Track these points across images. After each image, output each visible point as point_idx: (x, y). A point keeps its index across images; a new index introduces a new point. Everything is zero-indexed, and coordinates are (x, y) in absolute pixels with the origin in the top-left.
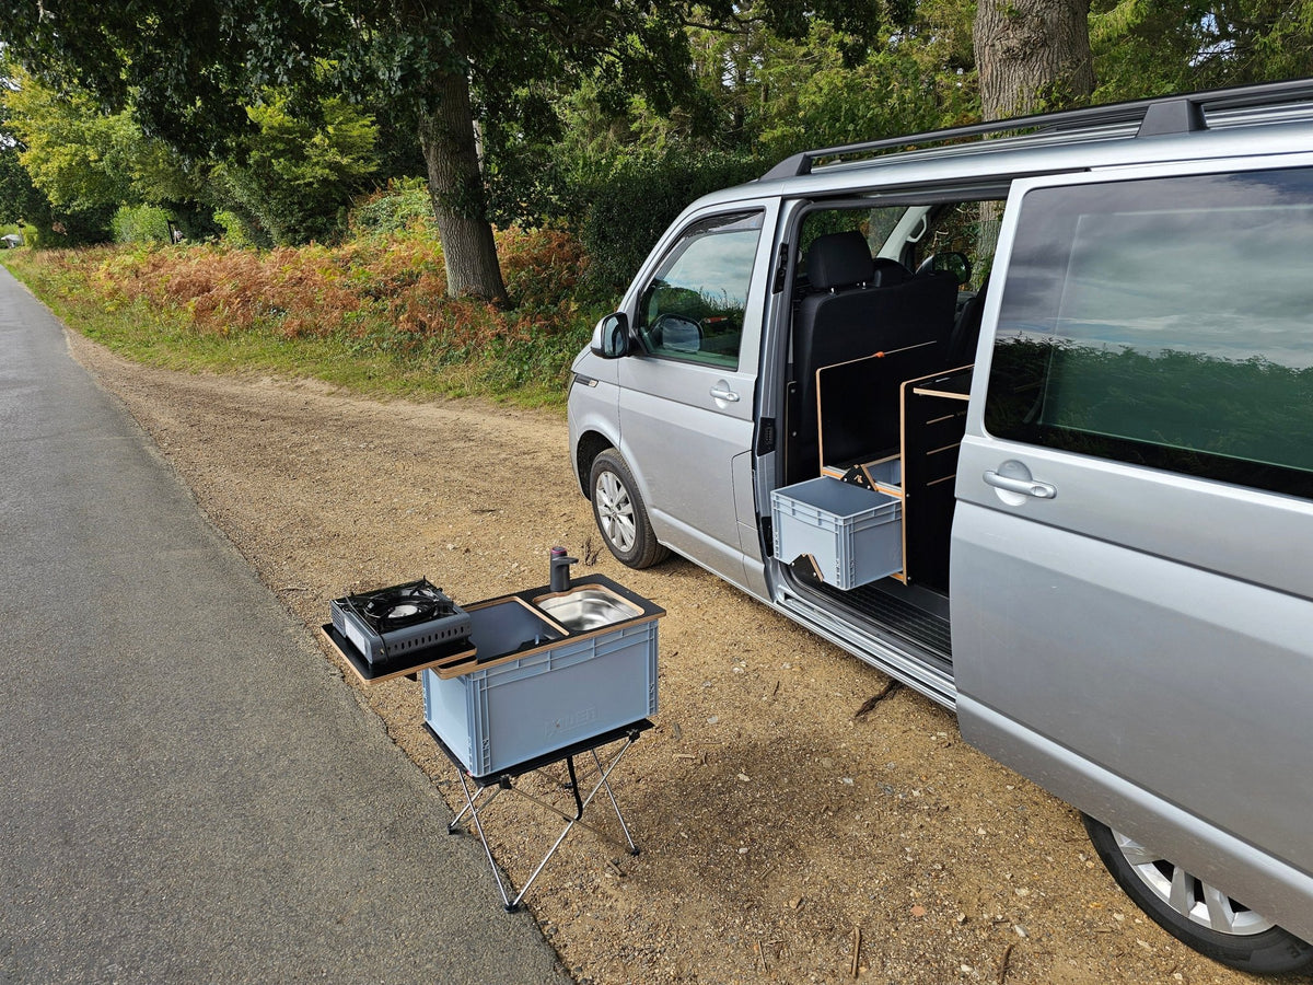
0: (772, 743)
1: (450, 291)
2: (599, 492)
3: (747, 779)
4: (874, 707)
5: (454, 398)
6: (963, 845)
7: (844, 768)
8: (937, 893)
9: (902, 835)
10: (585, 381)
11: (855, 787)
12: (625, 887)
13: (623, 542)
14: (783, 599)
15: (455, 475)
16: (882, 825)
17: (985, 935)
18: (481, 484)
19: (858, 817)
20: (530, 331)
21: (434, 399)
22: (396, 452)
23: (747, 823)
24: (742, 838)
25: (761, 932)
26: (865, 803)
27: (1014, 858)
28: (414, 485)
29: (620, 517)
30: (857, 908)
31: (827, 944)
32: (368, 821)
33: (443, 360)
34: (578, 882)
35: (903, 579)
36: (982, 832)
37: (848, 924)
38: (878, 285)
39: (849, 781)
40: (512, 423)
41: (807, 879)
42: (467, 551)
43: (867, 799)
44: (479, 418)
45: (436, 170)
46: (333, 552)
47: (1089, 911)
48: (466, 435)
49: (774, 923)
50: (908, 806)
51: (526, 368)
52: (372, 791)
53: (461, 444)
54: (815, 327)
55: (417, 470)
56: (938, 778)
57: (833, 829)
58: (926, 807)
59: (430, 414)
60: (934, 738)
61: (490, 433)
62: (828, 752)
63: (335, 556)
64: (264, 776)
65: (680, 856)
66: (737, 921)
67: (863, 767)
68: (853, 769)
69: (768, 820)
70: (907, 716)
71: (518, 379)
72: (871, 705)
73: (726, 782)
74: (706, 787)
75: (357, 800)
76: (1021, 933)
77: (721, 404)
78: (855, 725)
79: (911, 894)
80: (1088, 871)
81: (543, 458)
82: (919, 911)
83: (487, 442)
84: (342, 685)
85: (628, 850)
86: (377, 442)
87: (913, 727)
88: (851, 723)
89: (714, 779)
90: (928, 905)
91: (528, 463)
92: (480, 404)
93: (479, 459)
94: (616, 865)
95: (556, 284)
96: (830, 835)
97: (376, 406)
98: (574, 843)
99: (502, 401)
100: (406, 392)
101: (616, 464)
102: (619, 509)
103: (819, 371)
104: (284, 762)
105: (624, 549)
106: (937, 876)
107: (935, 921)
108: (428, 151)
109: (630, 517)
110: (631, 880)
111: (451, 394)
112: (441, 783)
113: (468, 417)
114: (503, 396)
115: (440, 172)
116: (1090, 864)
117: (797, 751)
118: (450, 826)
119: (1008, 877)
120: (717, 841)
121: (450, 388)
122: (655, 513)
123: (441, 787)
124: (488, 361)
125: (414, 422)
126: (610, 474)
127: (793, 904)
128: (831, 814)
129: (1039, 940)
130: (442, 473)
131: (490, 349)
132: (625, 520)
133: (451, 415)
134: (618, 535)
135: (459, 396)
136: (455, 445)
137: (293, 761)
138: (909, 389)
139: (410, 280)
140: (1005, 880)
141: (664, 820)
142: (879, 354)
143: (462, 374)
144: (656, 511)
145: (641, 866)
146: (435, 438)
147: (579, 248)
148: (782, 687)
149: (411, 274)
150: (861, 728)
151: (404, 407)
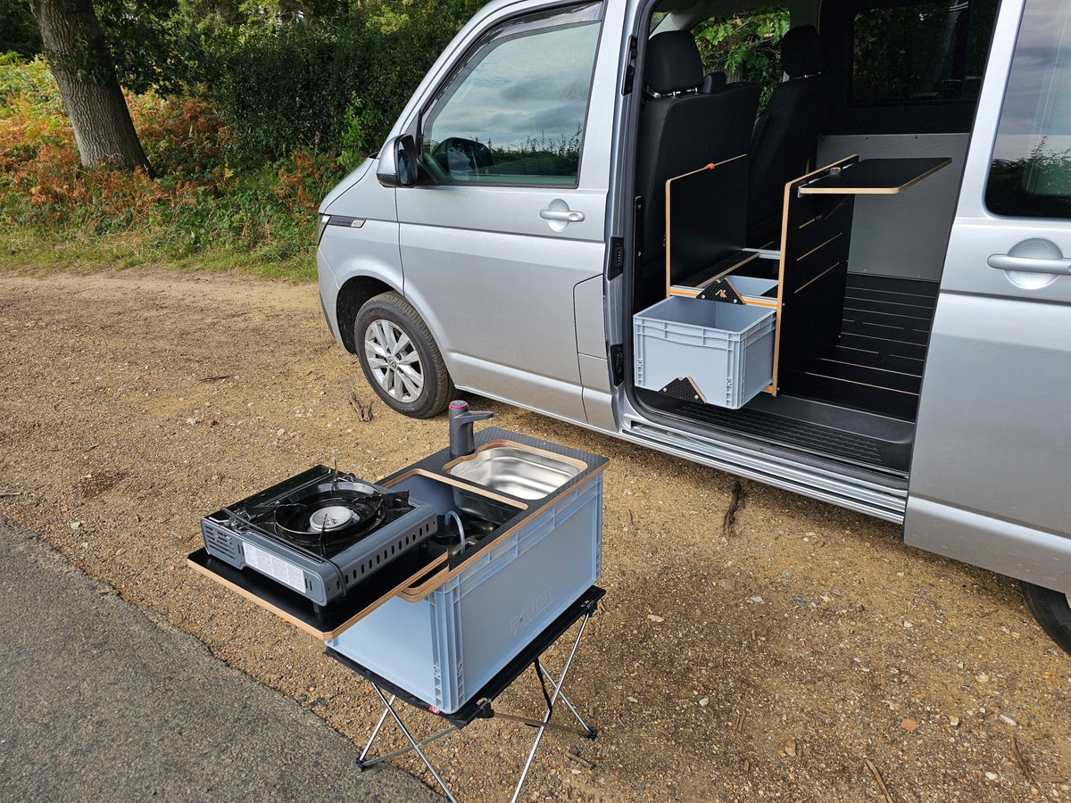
0: (659, 575)
1: (85, 160)
2: (369, 344)
3: (660, 620)
4: (734, 519)
5: (126, 267)
6: (900, 642)
7: (745, 586)
8: (913, 700)
9: (842, 645)
10: (346, 222)
11: (767, 605)
12: (602, 781)
13: (405, 391)
14: (630, 427)
15: (161, 344)
16: (816, 639)
17: (983, 734)
18: (197, 351)
19: (790, 637)
20: (195, 194)
21: (101, 269)
22: (77, 326)
23: (688, 669)
24: (694, 688)
25: (778, 794)
26: (786, 619)
27: (950, 644)
28: (115, 360)
29: (402, 367)
30: (853, 738)
31: (851, 788)
32: (246, 782)
33: (99, 231)
34: (544, 789)
35: (773, 391)
36: (908, 625)
37: (856, 759)
38: (708, 91)
39: (758, 599)
40: (206, 288)
41: (784, 718)
42: (215, 423)
43: (786, 615)
44: (164, 285)
45: (51, 31)
46: (40, 445)
47: (1047, 682)
48: (155, 302)
49: (784, 779)
50: (827, 613)
51: (203, 231)
52: (231, 738)
53: (154, 313)
54: (663, 134)
55: (111, 344)
56: (834, 579)
57: (775, 655)
58: (844, 611)
59: (99, 285)
60: (806, 540)
61: (183, 299)
62: (719, 573)
63: (44, 449)
64: (64, 755)
65: (641, 725)
66: (747, 789)
67: (763, 582)
68: (754, 586)
69: (707, 661)
70: (769, 521)
71: (195, 243)
72: (730, 518)
73: (639, 628)
74: (622, 637)
75: (218, 757)
76: (1012, 723)
77: (556, 227)
78: (728, 540)
79: (892, 708)
80: (1018, 642)
81: (257, 319)
82: (910, 724)
83: (181, 308)
84: (123, 606)
85: (581, 734)
86: (47, 319)
87: (781, 532)
88: (724, 539)
89: (625, 626)
90: (913, 715)
91: (243, 325)
92: (159, 271)
93: (183, 325)
94: (578, 755)
95: (200, 153)
96: (777, 663)
97: (29, 282)
98: (514, 740)
99: (184, 266)
100: (63, 263)
101: (393, 310)
102: (400, 358)
103: (669, 182)
104: (87, 728)
105: (406, 399)
106: (900, 682)
107: (931, 730)
108: (38, 10)
109: (415, 366)
110: (604, 771)
111: (121, 263)
112: (313, 704)
113: (150, 285)
114: (183, 261)
115: (56, 34)
116: (1016, 635)
117: (691, 578)
118: (359, 762)
119: (961, 665)
120: (668, 698)
121: (118, 257)
122: (453, 358)
123: (316, 709)
124: (156, 229)
125: (85, 295)
126: (385, 323)
127: (791, 751)
128: (764, 639)
129: (1029, 725)
130: (143, 345)
131: (155, 215)
132: (408, 370)
133: (130, 285)
134: (398, 385)
135: (132, 265)
136: (147, 315)
137: (100, 723)
138: (794, 190)
139: (29, 154)
140: (959, 669)
141: (599, 687)
142: (711, 166)
143: (129, 242)
144: (455, 356)
145: (607, 750)
146: (119, 309)
147: (215, 119)
148: (635, 514)
149: (26, 149)
150: (736, 542)
151: (66, 281)
